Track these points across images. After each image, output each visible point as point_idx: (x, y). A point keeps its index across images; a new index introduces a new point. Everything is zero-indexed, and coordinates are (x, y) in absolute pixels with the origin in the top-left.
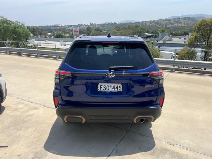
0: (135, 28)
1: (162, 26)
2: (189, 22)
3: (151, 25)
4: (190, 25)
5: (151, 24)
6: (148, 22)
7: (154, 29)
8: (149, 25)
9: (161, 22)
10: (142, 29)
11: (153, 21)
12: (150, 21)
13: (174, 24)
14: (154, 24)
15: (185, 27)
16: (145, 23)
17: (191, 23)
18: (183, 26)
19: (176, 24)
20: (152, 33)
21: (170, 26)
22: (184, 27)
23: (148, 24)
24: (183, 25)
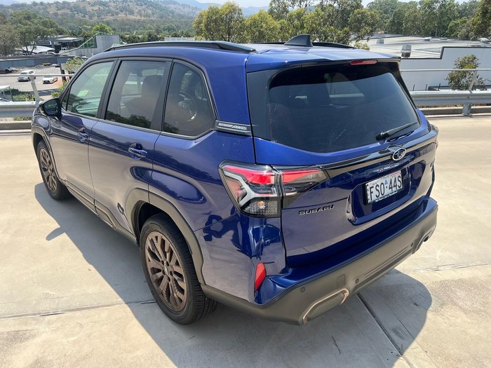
0: (24, 21)
1: (91, 18)
2: (150, 12)
3: (62, 15)
4: (152, 18)
5: (59, 12)
6: (49, 4)
7: (72, 24)
8: (56, 14)
9: (84, 8)
10: (45, 24)
11: (64, 3)
12: (55, 3)
13: (117, 14)
14: (68, 12)
15: (144, 22)
16: (43, 9)
17: (153, 14)
18: (139, 21)
19: (122, 16)
20: (73, 35)
21: (109, 18)
22: (142, 22)
23: (52, 11)
24: (138, 17)
